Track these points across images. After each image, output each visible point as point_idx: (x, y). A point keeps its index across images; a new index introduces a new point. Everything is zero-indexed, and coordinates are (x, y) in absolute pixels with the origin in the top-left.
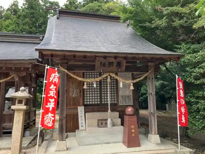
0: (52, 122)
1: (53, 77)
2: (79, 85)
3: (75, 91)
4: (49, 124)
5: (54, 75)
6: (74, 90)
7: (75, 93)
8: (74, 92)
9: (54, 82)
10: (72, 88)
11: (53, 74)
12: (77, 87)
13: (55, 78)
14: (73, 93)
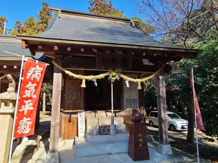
0: (29, 128)
1: (32, 72)
3: (74, 94)
4: (25, 130)
5: (33, 69)
7: (74, 96)
9: (32, 79)
11: (31, 68)
12: (77, 89)
13: (34, 73)
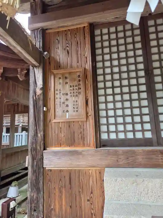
2: (81, 83)
3: (70, 103)
6: (67, 100)
7: (70, 108)
8: (67, 106)
10: (63, 94)
12: (75, 91)
14: (66, 109)
